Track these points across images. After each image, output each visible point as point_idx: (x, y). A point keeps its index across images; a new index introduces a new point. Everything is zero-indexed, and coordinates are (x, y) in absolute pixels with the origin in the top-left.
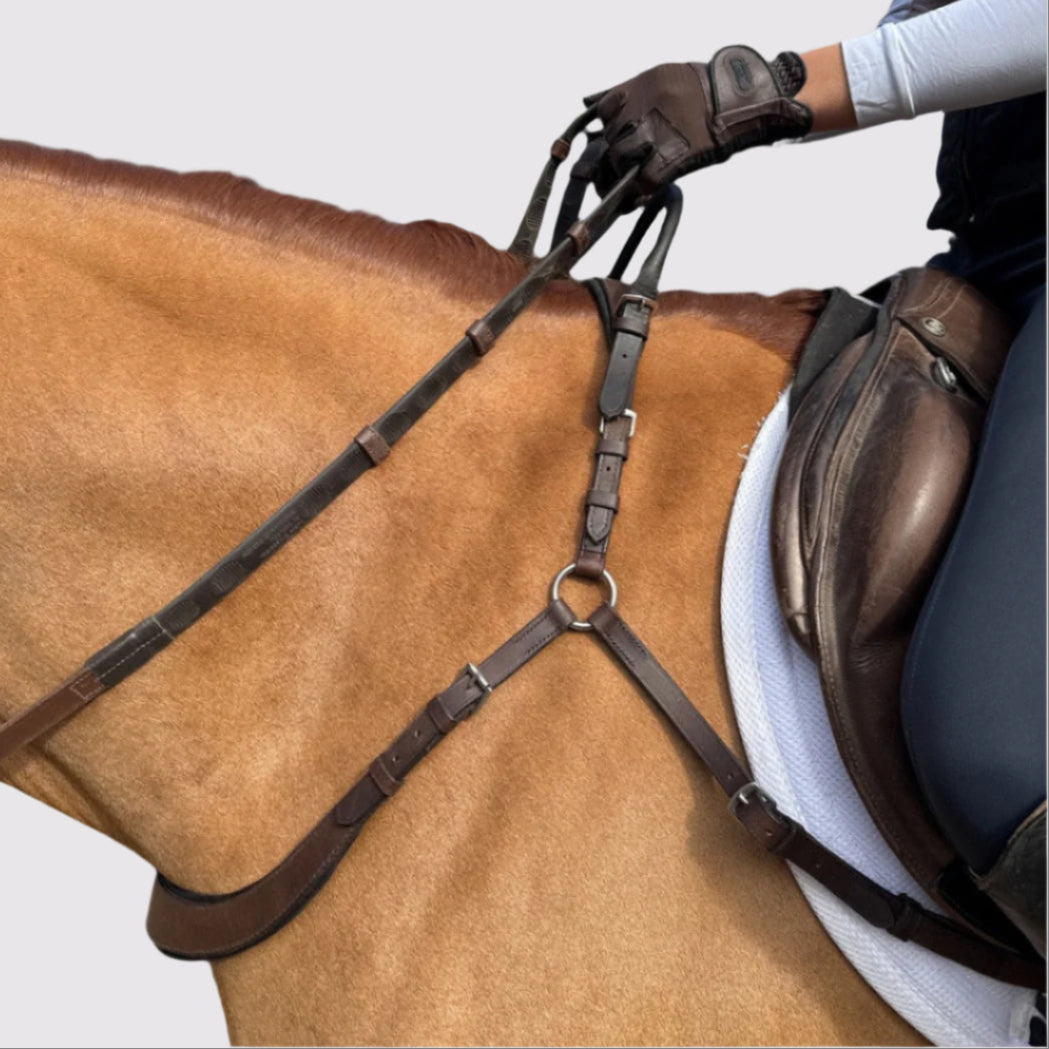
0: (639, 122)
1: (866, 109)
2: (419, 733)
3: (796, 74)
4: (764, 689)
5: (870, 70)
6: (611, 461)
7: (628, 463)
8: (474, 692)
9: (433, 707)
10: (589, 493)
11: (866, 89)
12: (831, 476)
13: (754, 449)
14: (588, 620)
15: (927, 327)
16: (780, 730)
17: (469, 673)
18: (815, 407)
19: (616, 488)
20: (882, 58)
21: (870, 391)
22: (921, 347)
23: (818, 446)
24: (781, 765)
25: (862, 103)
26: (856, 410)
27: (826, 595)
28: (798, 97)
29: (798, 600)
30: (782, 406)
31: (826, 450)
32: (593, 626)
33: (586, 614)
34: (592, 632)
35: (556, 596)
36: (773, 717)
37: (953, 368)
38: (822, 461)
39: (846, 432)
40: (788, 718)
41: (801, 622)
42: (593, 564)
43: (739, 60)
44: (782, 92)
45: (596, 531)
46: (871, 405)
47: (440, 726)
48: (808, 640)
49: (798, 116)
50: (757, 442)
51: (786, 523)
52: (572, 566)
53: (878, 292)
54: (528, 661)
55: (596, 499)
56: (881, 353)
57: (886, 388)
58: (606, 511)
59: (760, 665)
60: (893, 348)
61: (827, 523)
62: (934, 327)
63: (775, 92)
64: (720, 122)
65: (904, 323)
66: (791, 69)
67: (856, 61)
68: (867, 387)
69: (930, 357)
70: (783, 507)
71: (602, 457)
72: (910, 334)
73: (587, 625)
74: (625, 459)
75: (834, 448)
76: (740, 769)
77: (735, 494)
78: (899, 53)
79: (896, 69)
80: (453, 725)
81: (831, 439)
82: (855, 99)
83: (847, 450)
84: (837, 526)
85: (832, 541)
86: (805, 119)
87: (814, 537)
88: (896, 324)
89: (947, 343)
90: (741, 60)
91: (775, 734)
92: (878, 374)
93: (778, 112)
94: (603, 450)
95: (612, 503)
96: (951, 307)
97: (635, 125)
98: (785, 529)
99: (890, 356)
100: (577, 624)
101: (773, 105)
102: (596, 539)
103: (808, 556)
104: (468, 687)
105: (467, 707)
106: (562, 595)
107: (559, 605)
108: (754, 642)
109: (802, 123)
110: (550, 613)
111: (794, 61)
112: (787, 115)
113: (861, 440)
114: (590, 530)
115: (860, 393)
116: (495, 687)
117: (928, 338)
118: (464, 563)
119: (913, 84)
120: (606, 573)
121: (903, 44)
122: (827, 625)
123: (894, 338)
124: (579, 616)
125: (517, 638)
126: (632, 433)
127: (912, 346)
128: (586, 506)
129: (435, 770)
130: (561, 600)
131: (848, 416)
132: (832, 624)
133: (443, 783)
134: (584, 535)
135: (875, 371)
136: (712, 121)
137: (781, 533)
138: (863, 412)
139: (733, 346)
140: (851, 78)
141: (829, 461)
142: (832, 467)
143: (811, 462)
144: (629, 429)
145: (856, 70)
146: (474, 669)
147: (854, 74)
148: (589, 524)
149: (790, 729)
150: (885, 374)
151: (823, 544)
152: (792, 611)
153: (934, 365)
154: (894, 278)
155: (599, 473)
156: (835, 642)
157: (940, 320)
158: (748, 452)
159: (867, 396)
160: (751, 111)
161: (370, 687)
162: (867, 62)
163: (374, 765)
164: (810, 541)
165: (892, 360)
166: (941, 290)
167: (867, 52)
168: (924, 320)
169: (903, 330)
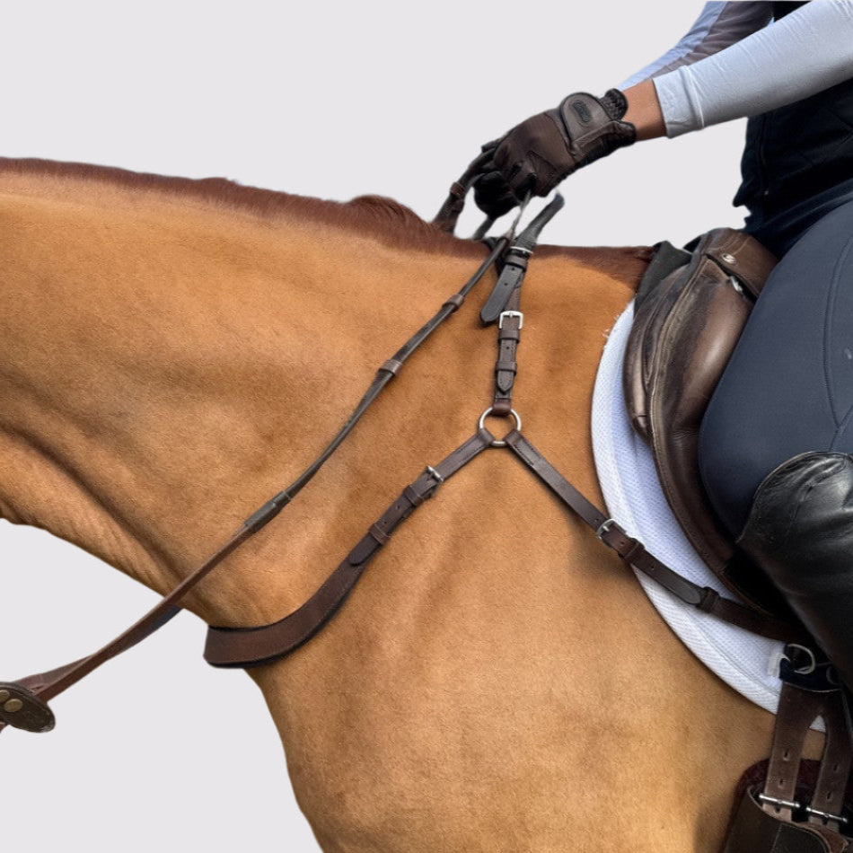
0: (522, 162)
1: (673, 126)
2: (399, 507)
3: (620, 104)
4: (619, 469)
5: (675, 101)
6: (509, 343)
7: (520, 344)
8: (432, 483)
9: (407, 492)
10: (497, 364)
11: (673, 111)
12: (662, 337)
13: (612, 333)
14: (504, 440)
15: (726, 260)
16: (629, 491)
17: (428, 472)
18: (652, 301)
19: (514, 359)
20: (683, 93)
21: (687, 291)
22: (721, 272)
23: (654, 320)
24: (630, 513)
25: (671, 123)
26: (679, 300)
27: (657, 404)
28: (624, 120)
29: (640, 408)
30: (630, 309)
31: (659, 322)
32: (507, 443)
33: (502, 437)
34: (508, 447)
35: (481, 426)
36: (624, 484)
37: (741, 283)
38: (656, 328)
39: (672, 313)
40: (634, 483)
41: (641, 420)
42: (504, 406)
43: (580, 103)
44: (613, 118)
45: (504, 385)
46: (688, 299)
47: (413, 501)
48: (645, 431)
49: (626, 131)
50: (615, 328)
51: (633, 365)
52: (490, 409)
53: (691, 246)
54: (466, 464)
55: (501, 366)
56: (694, 271)
57: (698, 290)
58: (508, 373)
59: (616, 455)
60: (703, 269)
61: (659, 361)
62: (729, 259)
63: (607, 119)
64: (576, 146)
65: (709, 257)
66: (616, 101)
67: (665, 94)
68: (686, 289)
69: (725, 277)
70: (632, 358)
71: (503, 342)
72: (713, 263)
73: (502, 443)
74: (518, 342)
75: (665, 320)
76: (602, 515)
77: (600, 359)
78: (694, 88)
79: (693, 98)
80: (420, 502)
81: (663, 316)
82: (666, 121)
83: (672, 324)
84: (665, 366)
85: (661, 374)
86: (631, 131)
87: (651, 371)
88: (705, 257)
89: (737, 269)
90: (581, 103)
91: (626, 494)
92: (692, 283)
93: (612, 131)
94: (503, 336)
95: (513, 367)
96: (740, 249)
97: (520, 165)
98: (633, 370)
99: (701, 273)
100: (496, 442)
101: (608, 127)
102: (505, 389)
103: (647, 382)
104: (428, 480)
105: (428, 491)
106: (487, 427)
107: (484, 432)
108: (612, 443)
109: (630, 135)
110: (479, 435)
111: (618, 96)
112: (619, 132)
113: (681, 319)
114: (500, 385)
115: (681, 292)
116: (446, 479)
117: (725, 265)
118: (422, 410)
119: (703, 107)
120: (513, 411)
121: (697, 83)
122: (657, 420)
123: (703, 264)
124: (497, 438)
125: (459, 451)
126: (520, 327)
127: (715, 269)
128: (496, 373)
129: (413, 531)
130: (485, 429)
131: (674, 304)
132: (660, 421)
133: (418, 538)
134: (497, 389)
135: (691, 281)
136: (570, 147)
137: (630, 371)
138: (683, 303)
139: (593, 278)
140: (663, 106)
141: (661, 329)
142: (663, 332)
143: (650, 329)
144: (519, 324)
145: (666, 101)
146: (431, 469)
147: (665, 103)
148: (499, 381)
149: (635, 490)
150: (698, 283)
151: (656, 375)
152: (637, 415)
153: (729, 282)
154: (703, 235)
155: (502, 351)
156: (662, 430)
157: (734, 256)
158: (608, 334)
159: (686, 293)
160: (593, 135)
161: (367, 488)
162: (673, 94)
163: (373, 528)
164: (648, 373)
165: (702, 276)
166: (734, 239)
167: (672, 88)
168: (722, 255)
169: (709, 261)
